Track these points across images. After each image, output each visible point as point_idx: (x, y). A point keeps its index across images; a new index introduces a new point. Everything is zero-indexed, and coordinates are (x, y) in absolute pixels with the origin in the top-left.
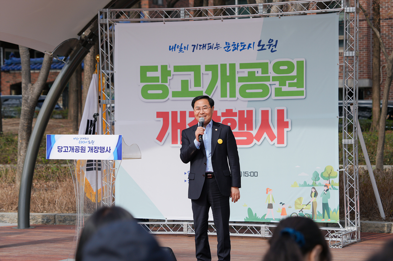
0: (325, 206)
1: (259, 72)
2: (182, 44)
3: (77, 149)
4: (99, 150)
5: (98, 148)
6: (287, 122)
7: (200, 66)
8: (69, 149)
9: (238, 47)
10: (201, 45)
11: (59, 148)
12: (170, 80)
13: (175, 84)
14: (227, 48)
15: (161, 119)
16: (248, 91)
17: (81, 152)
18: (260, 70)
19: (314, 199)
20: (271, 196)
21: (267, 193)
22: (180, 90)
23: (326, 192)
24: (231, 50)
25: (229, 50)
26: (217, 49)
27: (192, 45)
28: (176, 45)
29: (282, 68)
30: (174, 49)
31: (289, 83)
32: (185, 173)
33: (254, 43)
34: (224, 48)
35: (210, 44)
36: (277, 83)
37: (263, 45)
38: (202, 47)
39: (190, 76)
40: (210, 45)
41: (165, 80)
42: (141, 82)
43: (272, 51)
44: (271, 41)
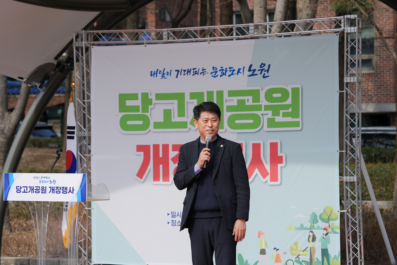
0: (325, 252)
1: (249, 101)
2: (164, 69)
3: (37, 189)
4: (61, 191)
5: (60, 188)
6: (282, 157)
7: (184, 93)
8: (29, 189)
9: (227, 73)
10: (186, 71)
11: (18, 188)
12: (151, 109)
13: (156, 114)
14: (215, 73)
15: (142, 153)
16: (237, 122)
17: (42, 193)
18: (250, 98)
19: (311, 244)
20: (263, 240)
21: (259, 237)
22: (162, 120)
23: (325, 235)
24: (219, 76)
25: (216, 75)
26: (203, 75)
27: (176, 71)
28: (158, 70)
29: (275, 95)
30: (155, 75)
31: (283, 112)
32: (168, 214)
33: (244, 67)
34: (211, 73)
35: (196, 69)
36: (270, 112)
37: (254, 70)
38: (186, 72)
39: (173, 105)
40: (195, 70)
41: (145, 109)
42: (120, 111)
43: (264, 77)
44: (263, 65)
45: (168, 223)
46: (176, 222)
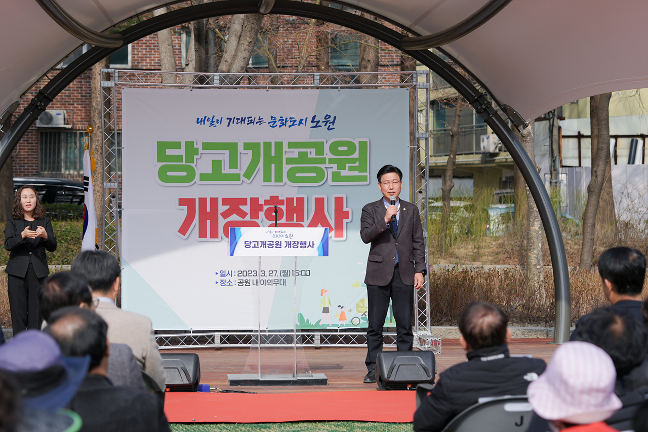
1: (312, 153)
2: (214, 116)
3: (270, 244)
4: (299, 246)
6: (348, 212)
7: (237, 143)
8: (260, 244)
9: (287, 123)
10: (239, 119)
11: (246, 243)
12: (197, 159)
13: (204, 165)
14: (273, 123)
15: (185, 208)
16: (298, 175)
17: (276, 247)
18: (313, 150)
20: (326, 298)
21: (322, 295)
22: (210, 171)
24: (278, 126)
25: (274, 125)
26: (260, 124)
27: (228, 119)
28: (205, 117)
29: (340, 148)
30: (203, 122)
31: (349, 166)
32: (217, 273)
33: (307, 118)
34: (269, 123)
35: (251, 117)
36: (335, 166)
37: (318, 122)
38: (239, 121)
39: (224, 156)
40: (250, 119)
41: (190, 159)
42: (158, 161)
43: (329, 129)
44: (327, 117)
45: (217, 283)
46: (225, 281)
